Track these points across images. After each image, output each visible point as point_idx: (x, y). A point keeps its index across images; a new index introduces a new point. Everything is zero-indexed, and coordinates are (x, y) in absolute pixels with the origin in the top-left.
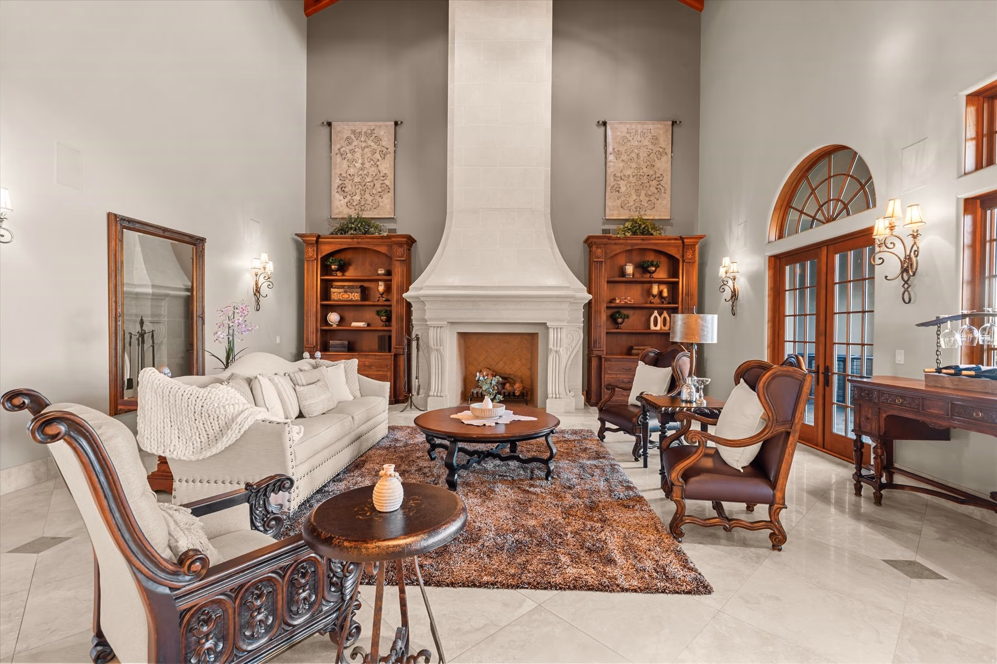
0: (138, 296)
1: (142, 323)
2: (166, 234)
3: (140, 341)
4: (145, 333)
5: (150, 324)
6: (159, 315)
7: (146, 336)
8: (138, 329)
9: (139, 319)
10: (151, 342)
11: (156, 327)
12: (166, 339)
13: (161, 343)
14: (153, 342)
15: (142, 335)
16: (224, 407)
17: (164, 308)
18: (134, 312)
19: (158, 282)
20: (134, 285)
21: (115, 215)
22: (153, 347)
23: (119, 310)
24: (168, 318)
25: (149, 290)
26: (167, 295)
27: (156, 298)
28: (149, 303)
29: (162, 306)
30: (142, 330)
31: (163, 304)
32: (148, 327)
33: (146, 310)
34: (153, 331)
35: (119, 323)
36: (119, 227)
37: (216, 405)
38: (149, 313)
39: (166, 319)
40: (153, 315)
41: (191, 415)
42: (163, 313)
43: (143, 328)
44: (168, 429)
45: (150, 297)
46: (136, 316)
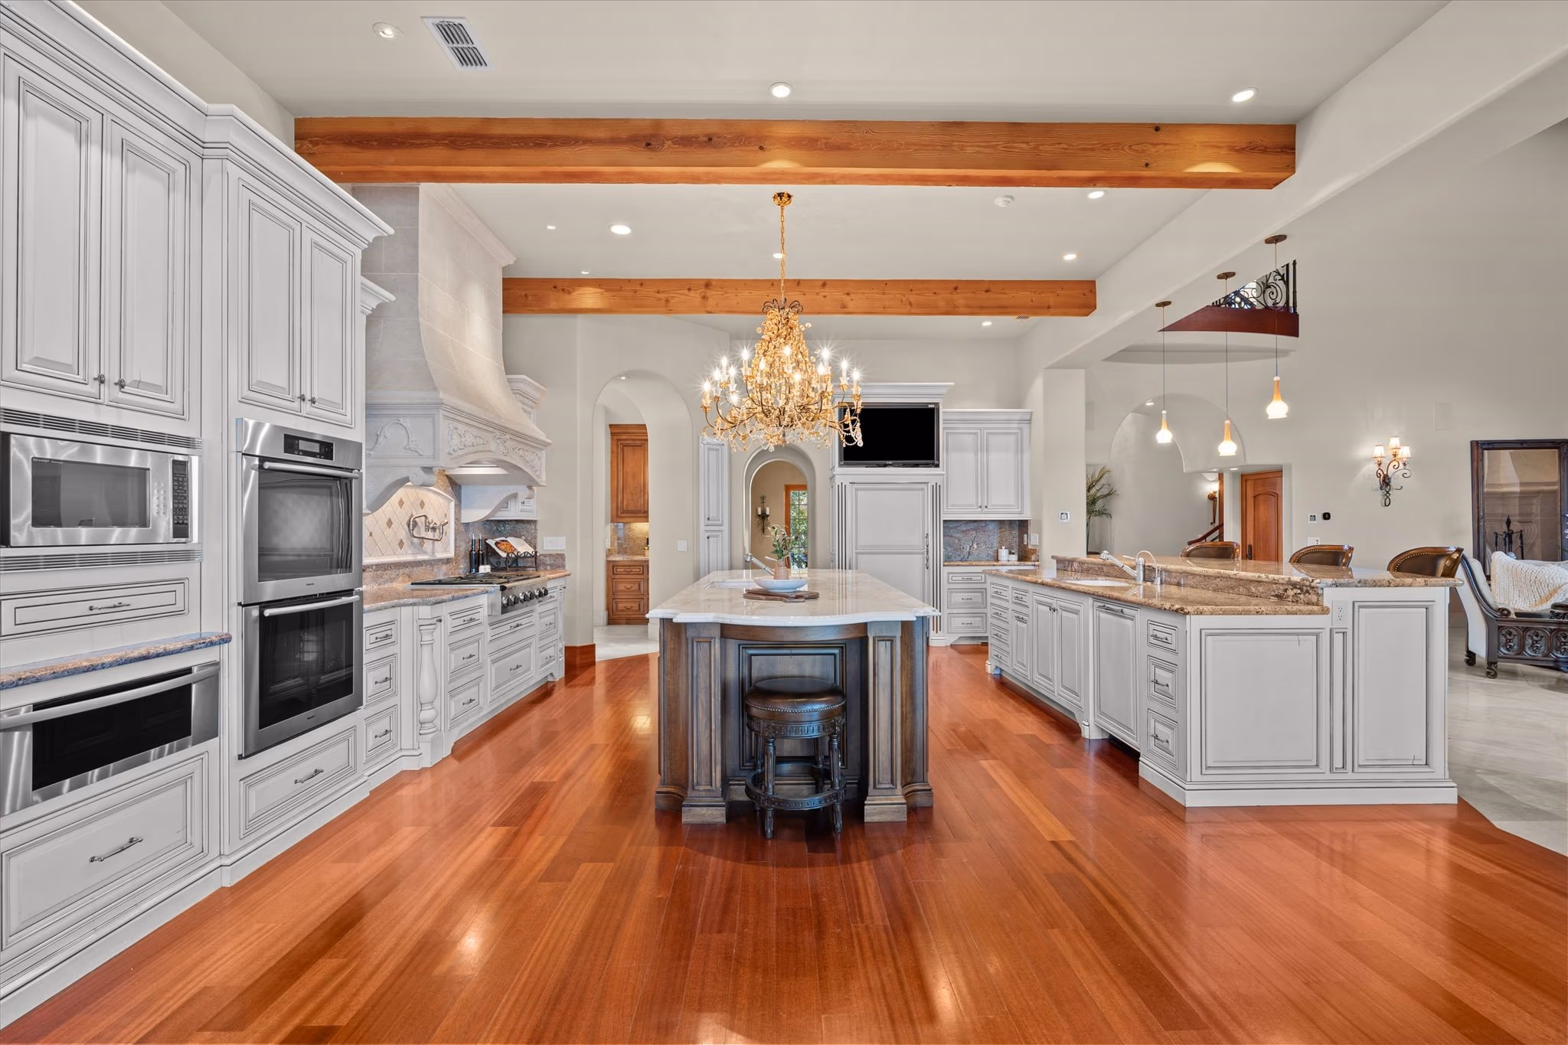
0: (1504, 496)
1: (1508, 523)
2: (1525, 445)
3: (1507, 541)
4: (1513, 533)
5: (1518, 523)
6: (1530, 514)
7: (1514, 537)
8: (1505, 528)
9: (1506, 519)
10: (1520, 542)
11: (1526, 528)
12: (1540, 540)
13: (1533, 545)
14: (1522, 543)
15: (1509, 535)
16: (1552, 579)
17: (1536, 508)
18: (1500, 511)
19: (1528, 479)
20: (1501, 485)
21: (1477, 442)
22: (1522, 547)
23: (1481, 514)
24: (1541, 516)
25: (1517, 489)
26: (1539, 492)
27: (1525, 496)
28: (1517, 501)
29: (1533, 504)
30: (1509, 530)
31: (1534, 502)
32: (1515, 527)
33: (1514, 509)
34: (1521, 531)
35: (1481, 524)
36: (1480, 450)
37: (1547, 577)
38: (1517, 512)
39: (1539, 518)
40: (1521, 514)
41: (1528, 582)
42: (1534, 511)
43: (1511, 528)
44: (1511, 589)
45: (1518, 495)
46: (1503, 515)
